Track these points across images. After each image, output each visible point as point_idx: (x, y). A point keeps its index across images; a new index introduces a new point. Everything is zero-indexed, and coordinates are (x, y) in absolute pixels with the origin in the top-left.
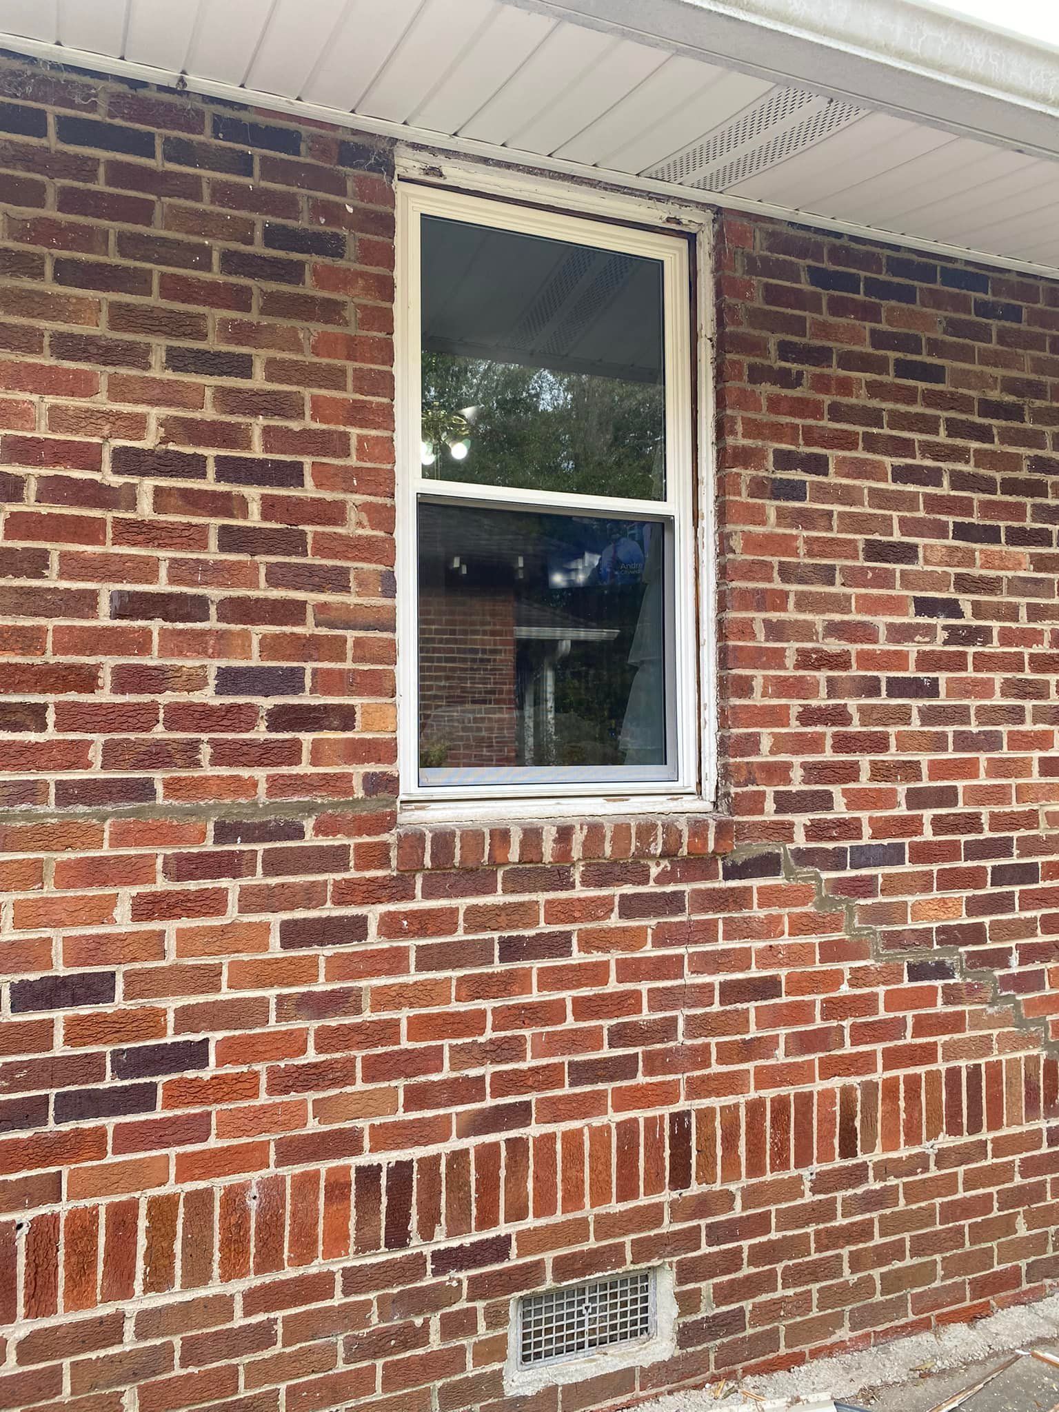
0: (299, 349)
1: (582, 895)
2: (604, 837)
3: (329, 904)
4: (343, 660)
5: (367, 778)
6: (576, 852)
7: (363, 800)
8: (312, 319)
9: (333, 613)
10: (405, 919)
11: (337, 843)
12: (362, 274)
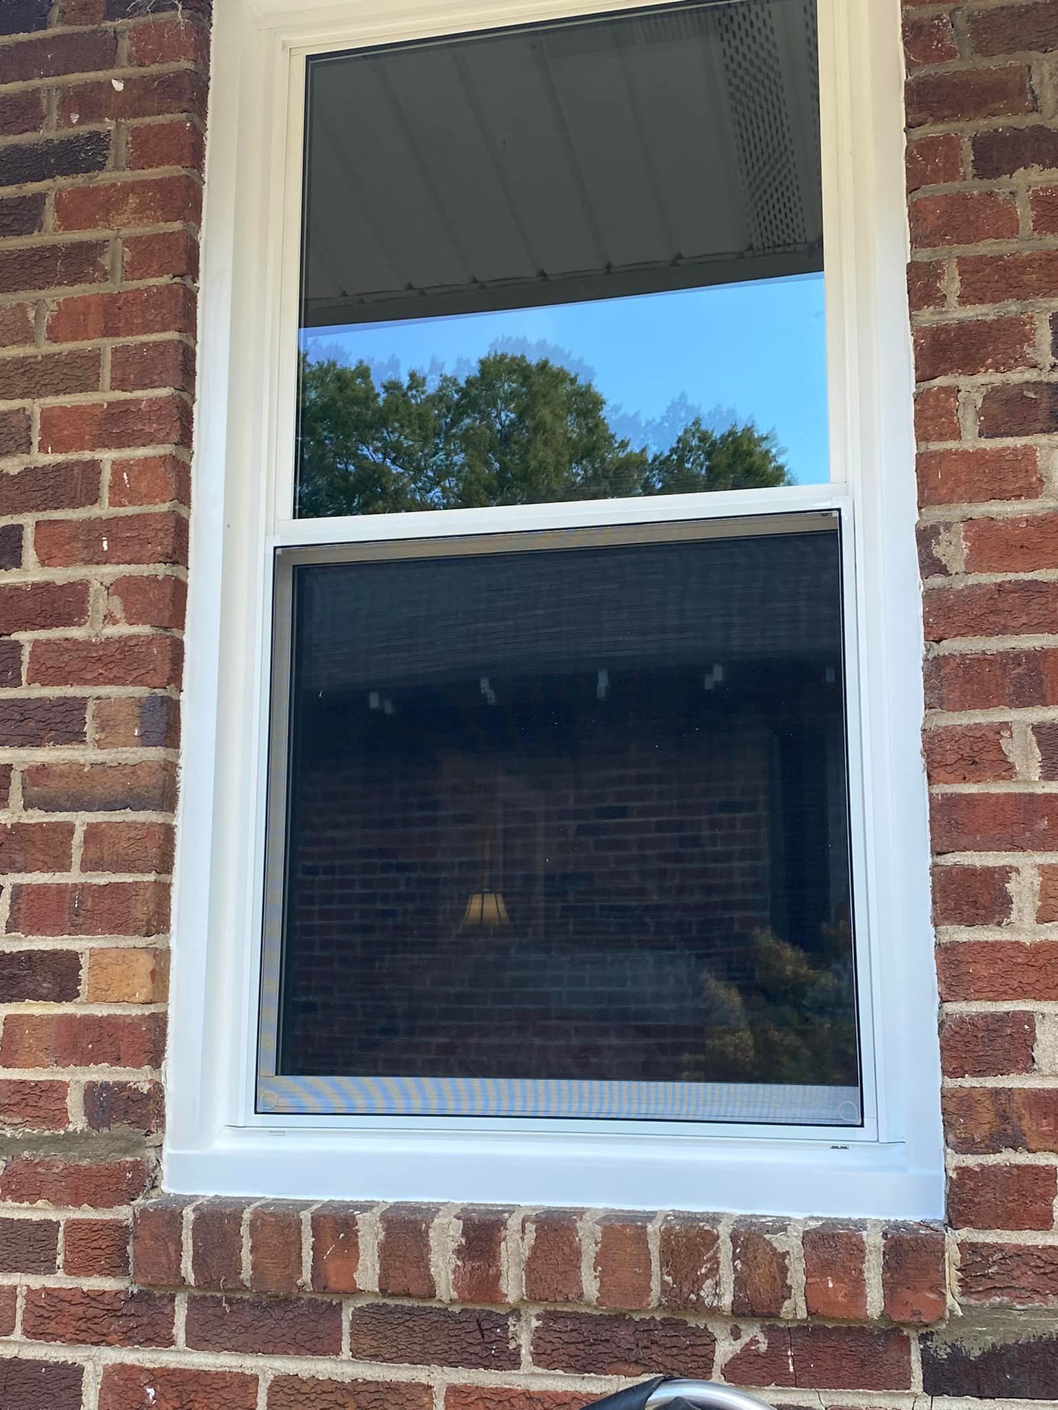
0: (28, 337)
1: (536, 1385)
2: (578, 1253)
3: (18, 1334)
4: (65, 867)
5: (92, 1091)
6: (512, 1287)
7: (84, 1136)
8: (49, 283)
9: (54, 784)
10: (151, 1384)
11: (36, 1217)
12: (131, 188)
